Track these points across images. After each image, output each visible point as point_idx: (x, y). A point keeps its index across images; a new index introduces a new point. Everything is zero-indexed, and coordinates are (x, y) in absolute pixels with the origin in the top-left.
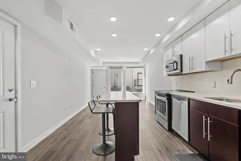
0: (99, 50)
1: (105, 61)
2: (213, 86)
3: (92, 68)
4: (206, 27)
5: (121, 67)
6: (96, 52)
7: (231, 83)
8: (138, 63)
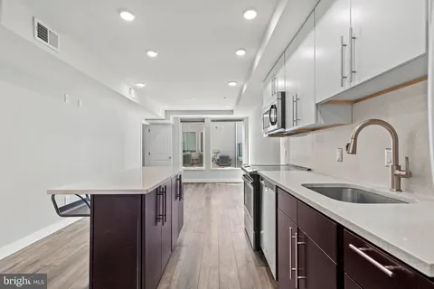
0: (141, 85)
1: (167, 108)
2: (338, 157)
3: (146, 123)
4: (317, 28)
5: (203, 121)
6: (137, 90)
7: (354, 152)
8: (232, 112)
